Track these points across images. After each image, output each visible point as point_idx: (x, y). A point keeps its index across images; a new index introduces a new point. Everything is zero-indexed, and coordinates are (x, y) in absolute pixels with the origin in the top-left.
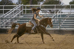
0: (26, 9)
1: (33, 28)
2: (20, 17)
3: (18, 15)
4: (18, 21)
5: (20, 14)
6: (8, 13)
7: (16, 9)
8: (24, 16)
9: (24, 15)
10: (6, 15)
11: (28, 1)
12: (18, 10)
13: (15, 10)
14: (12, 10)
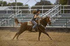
0: (64, 9)
1: (34, 27)
2: (58, 16)
3: (56, 14)
4: (56, 21)
5: (58, 14)
6: (47, 13)
7: (55, 9)
8: (62, 16)
9: (62, 14)
10: (45, 14)
11: (66, 2)
12: (56, 10)
13: (53, 10)
14: (50, 10)
